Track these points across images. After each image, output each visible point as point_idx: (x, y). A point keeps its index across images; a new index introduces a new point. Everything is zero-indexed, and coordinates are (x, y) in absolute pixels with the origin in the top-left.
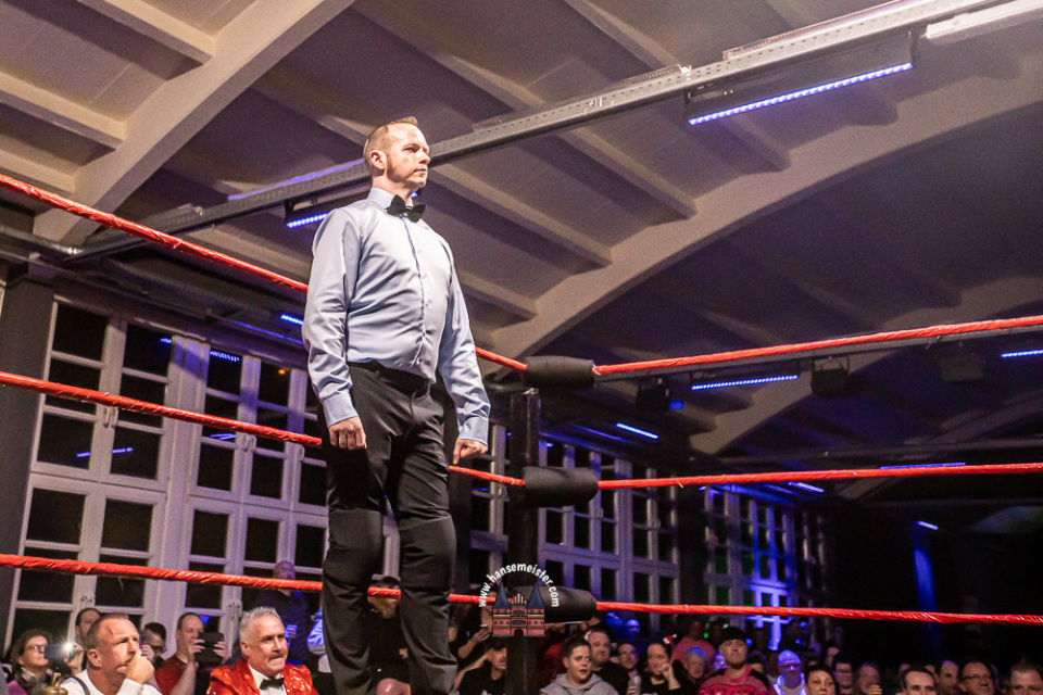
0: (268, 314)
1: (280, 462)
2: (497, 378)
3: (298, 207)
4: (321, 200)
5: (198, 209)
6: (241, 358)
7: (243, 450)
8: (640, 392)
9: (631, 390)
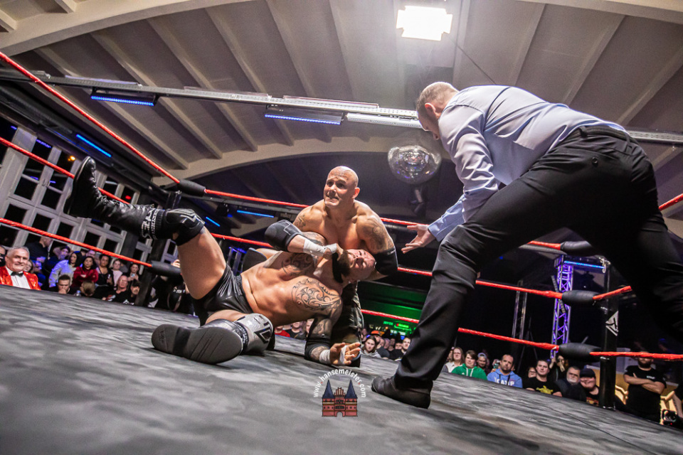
0: (71, 132)
1: (58, 195)
2: (166, 188)
3: (98, 91)
4: (110, 93)
5: (48, 76)
6: (52, 147)
7: (42, 185)
8: (218, 208)
9: (215, 207)
